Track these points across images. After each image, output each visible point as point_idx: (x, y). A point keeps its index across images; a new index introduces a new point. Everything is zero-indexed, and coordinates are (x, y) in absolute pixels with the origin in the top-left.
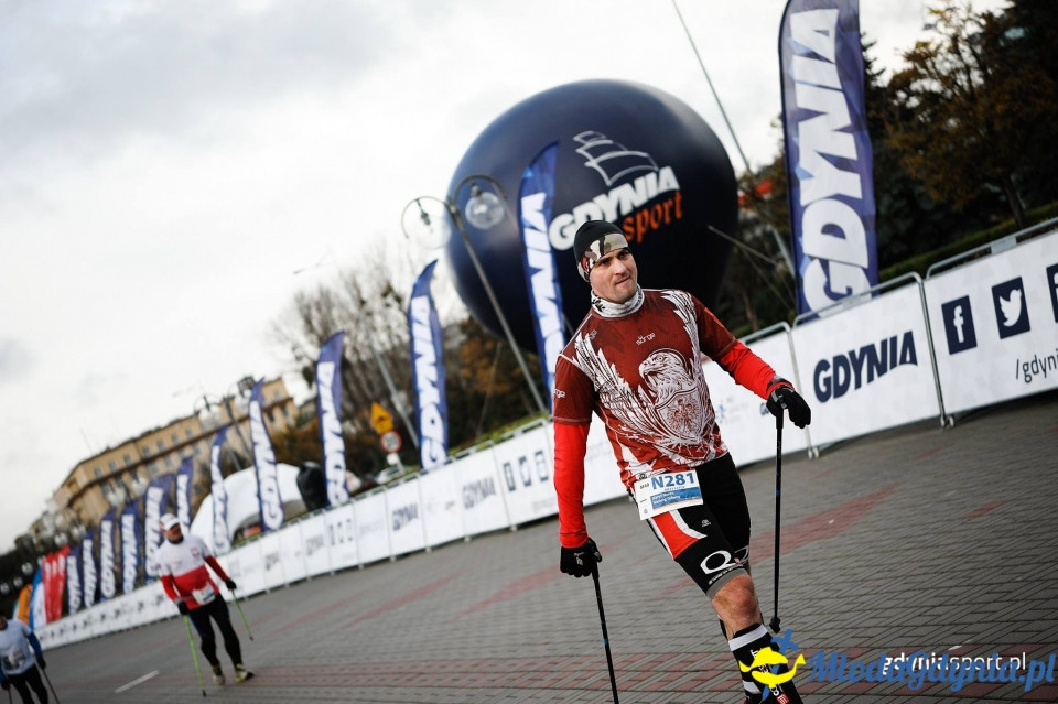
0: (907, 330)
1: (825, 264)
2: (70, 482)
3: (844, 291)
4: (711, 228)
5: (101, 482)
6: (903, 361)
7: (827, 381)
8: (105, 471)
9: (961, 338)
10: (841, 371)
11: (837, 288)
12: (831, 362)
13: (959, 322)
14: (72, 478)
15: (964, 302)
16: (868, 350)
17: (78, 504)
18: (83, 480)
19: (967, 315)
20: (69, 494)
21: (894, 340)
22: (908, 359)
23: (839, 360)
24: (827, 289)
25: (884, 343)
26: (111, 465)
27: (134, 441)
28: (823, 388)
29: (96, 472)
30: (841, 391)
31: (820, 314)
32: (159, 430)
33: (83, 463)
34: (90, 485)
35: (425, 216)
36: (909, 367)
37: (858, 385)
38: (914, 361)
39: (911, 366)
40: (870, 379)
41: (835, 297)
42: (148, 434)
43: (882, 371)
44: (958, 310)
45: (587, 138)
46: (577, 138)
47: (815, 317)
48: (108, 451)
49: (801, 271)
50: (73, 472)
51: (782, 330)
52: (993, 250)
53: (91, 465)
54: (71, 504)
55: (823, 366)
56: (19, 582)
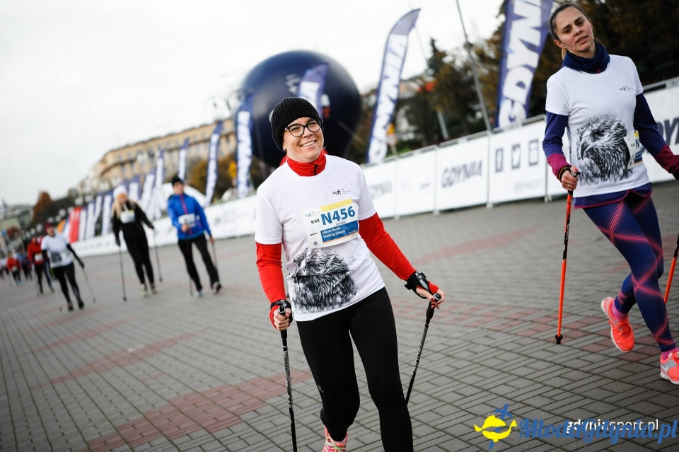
2: (103, 161)
4: (341, 124)
5: (122, 164)
8: (124, 157)
14: (105, 159)
17: (107, 175)
18: (111, 160)
20: (102, 168)
26: (129, 155)
27: (144, 143)
29: (120, 157)
32: (159, 138)
33: (113, 151)
34: (115, 165)
35: (215, 105)
42: (152, 140)
45: (294, 78)
46: (289, 77)
48: (127, 146)
50: (106, 155)
53: (118, 153)
54: (103, 173)
56: (58, 219)
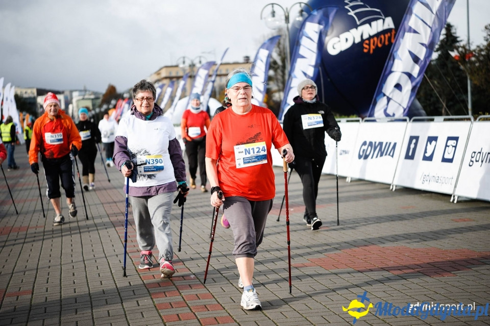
0: (396, 142)
1: (389, 99)
2: (158, 73)
3: (391, 114)
5: (171, 78)
6: (389, 155)
7: (364, 150)
8: (174, 74)
9: (410, 154)
10: (370, 148)
11: (389, 112)
12: (368, 143)
13: (412, 146)
14: (159, 72)
15: (417, 138)
16: (381, 144)
18: (164, 74)
19: (416, 144)
21: (390, 143)
22: (391, 154)
23: (371, 144)
24: (385, 111)
25: (387, 143)
26: (177, 73)
28: (361, 154)
29: (170, 73)
30: (366, 157)
31: (377, 120)
33: (167, 67)
34: (166, 78)
35: (273, 13)
36: (390, 157)
37: (372, 158)
38: (392, 156)
39: (391, 157)
40: (377, 157)
41: (387, 115)
43: (381, 155)
44: (414, 141)
47: (374, 121)
49: (377, 99)
50: (161, 69)
51: (358, 121)
52: (435, 120)
54: (156, 82)
55: (365, 143)
56: (111, 106)
